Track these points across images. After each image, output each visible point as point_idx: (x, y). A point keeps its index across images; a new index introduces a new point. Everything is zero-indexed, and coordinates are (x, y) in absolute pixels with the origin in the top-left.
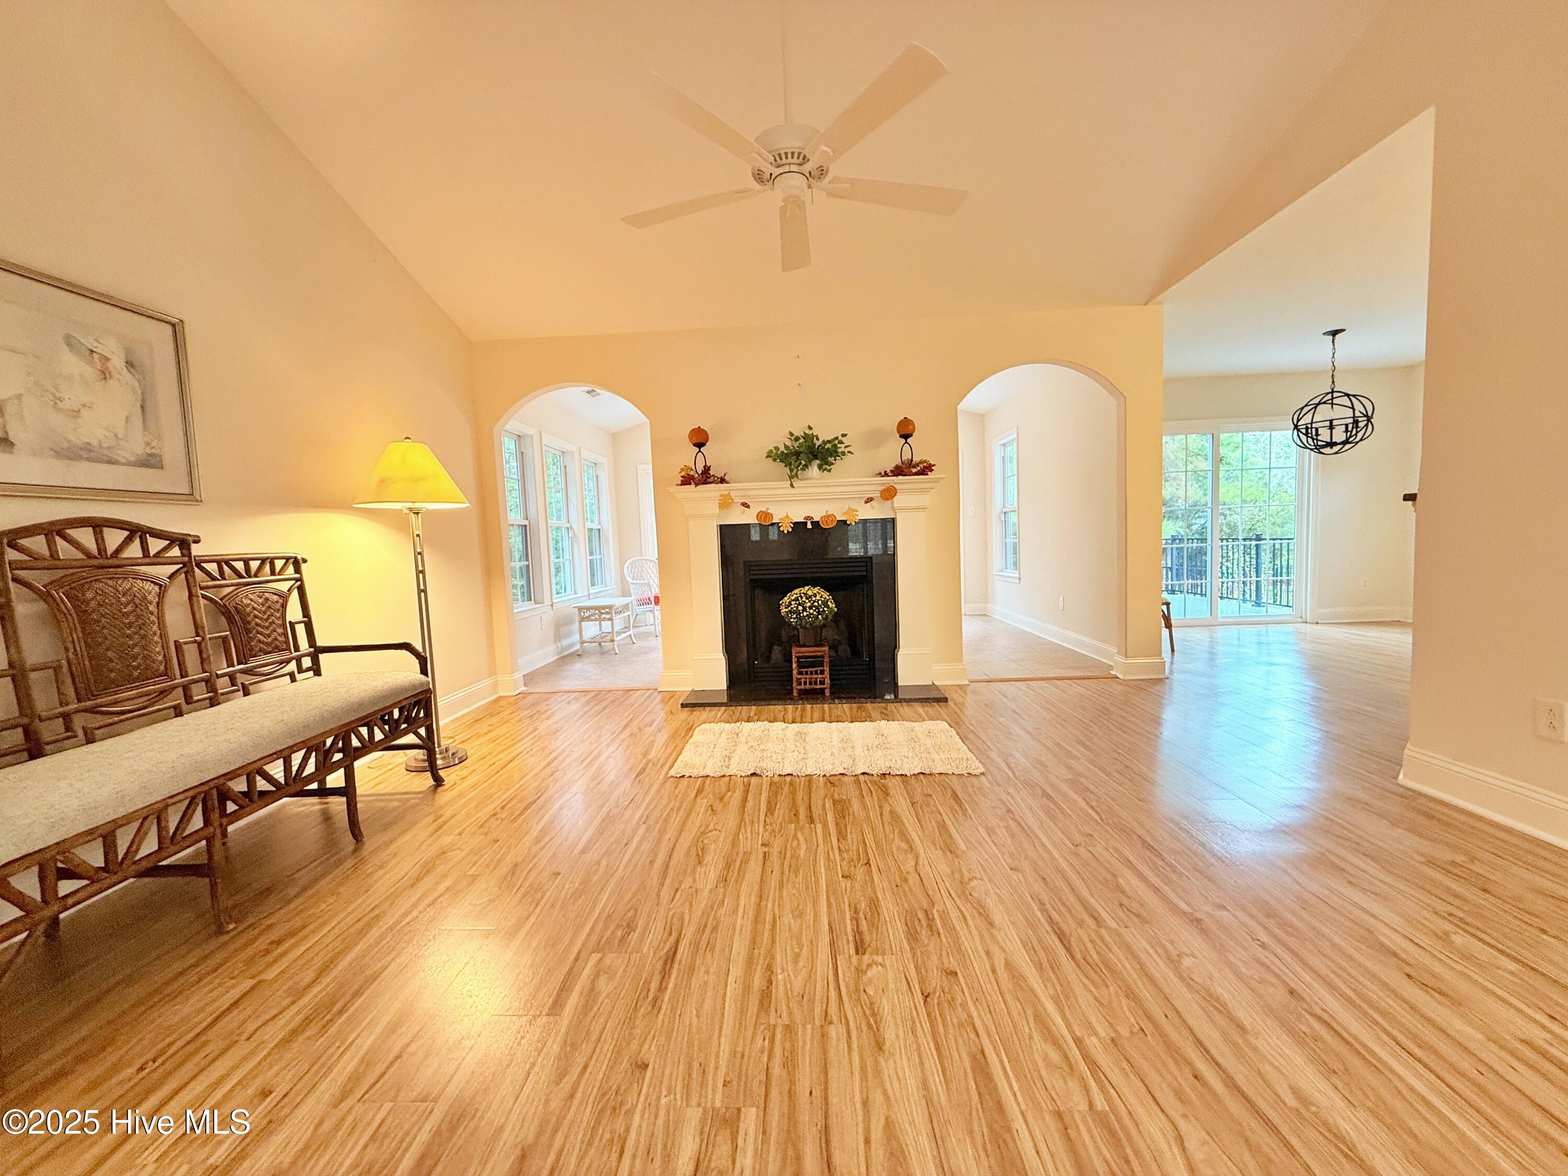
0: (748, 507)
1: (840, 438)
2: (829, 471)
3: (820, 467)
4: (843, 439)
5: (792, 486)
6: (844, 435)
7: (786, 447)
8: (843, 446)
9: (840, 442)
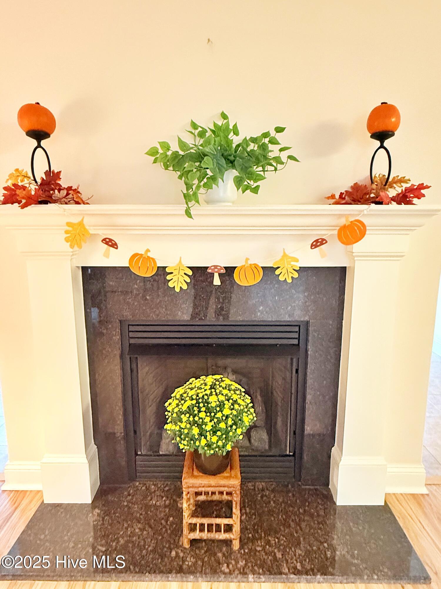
0: (114, 245)
1: (273, 133)
2: (255, 190)
3: (238, 182)
4: (279, 137)
5: (188, 213)
6: (279, 130)
7: (182, 145)
8: (277, 147)
9: (274, 141)
